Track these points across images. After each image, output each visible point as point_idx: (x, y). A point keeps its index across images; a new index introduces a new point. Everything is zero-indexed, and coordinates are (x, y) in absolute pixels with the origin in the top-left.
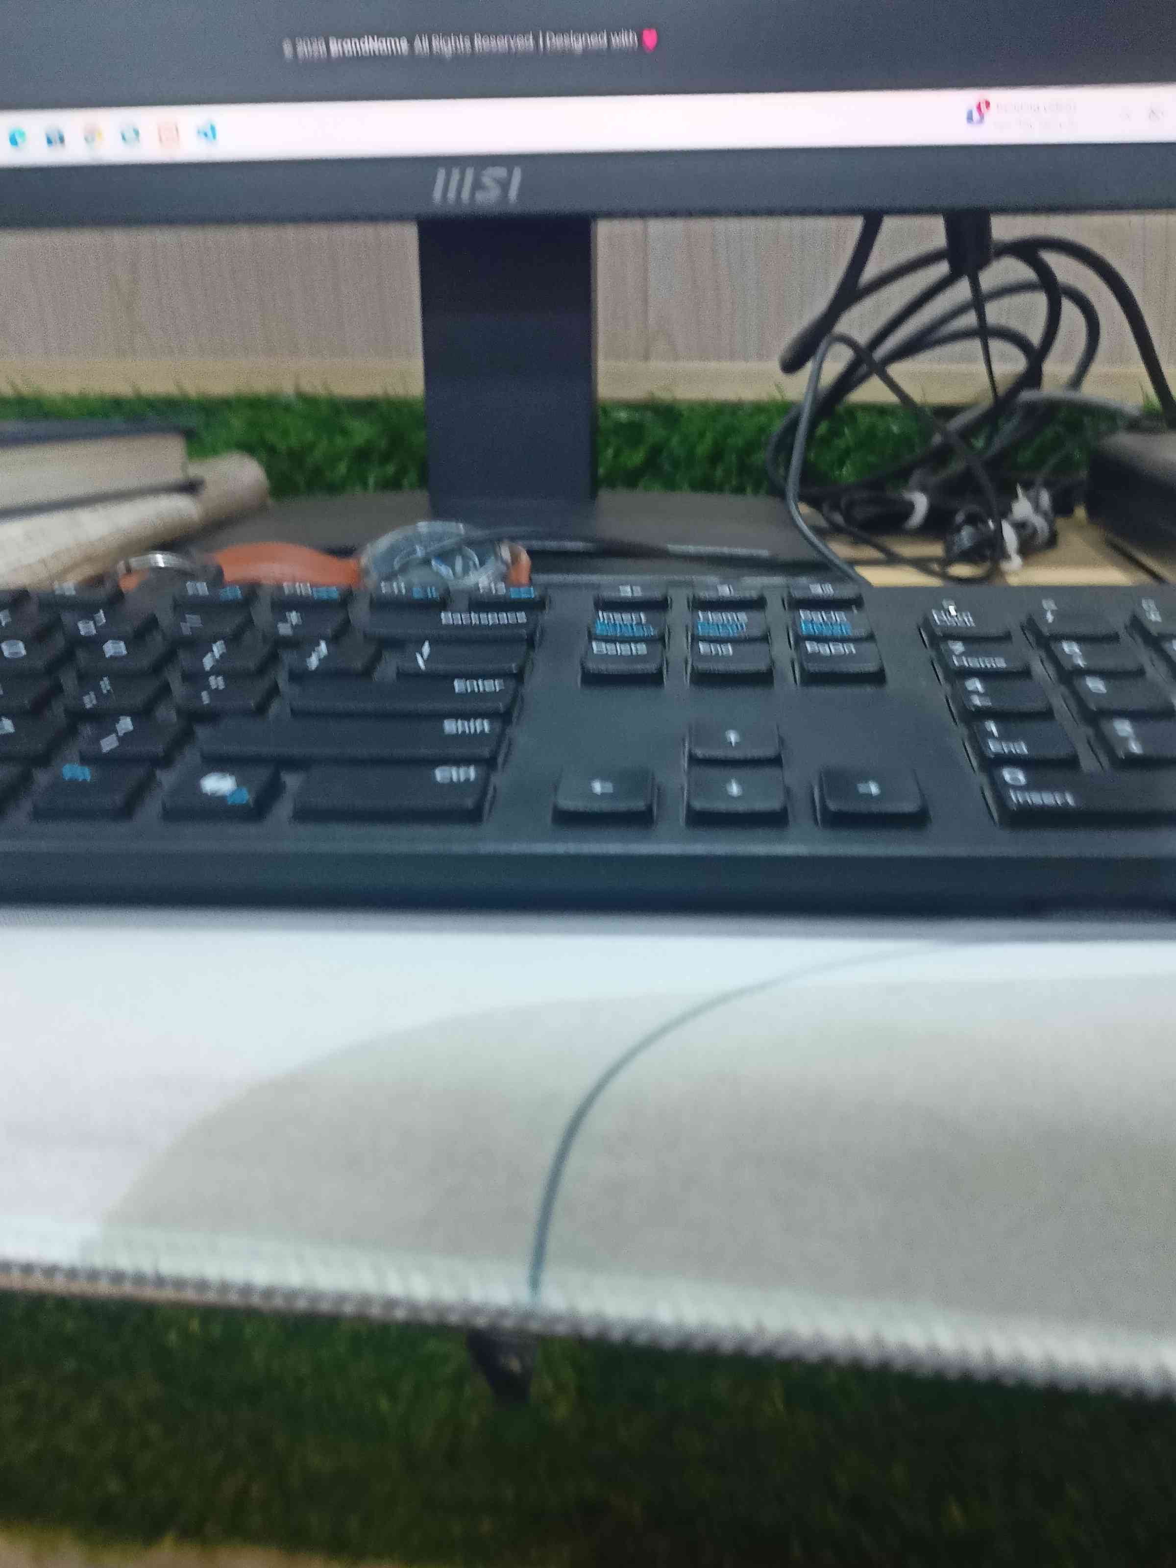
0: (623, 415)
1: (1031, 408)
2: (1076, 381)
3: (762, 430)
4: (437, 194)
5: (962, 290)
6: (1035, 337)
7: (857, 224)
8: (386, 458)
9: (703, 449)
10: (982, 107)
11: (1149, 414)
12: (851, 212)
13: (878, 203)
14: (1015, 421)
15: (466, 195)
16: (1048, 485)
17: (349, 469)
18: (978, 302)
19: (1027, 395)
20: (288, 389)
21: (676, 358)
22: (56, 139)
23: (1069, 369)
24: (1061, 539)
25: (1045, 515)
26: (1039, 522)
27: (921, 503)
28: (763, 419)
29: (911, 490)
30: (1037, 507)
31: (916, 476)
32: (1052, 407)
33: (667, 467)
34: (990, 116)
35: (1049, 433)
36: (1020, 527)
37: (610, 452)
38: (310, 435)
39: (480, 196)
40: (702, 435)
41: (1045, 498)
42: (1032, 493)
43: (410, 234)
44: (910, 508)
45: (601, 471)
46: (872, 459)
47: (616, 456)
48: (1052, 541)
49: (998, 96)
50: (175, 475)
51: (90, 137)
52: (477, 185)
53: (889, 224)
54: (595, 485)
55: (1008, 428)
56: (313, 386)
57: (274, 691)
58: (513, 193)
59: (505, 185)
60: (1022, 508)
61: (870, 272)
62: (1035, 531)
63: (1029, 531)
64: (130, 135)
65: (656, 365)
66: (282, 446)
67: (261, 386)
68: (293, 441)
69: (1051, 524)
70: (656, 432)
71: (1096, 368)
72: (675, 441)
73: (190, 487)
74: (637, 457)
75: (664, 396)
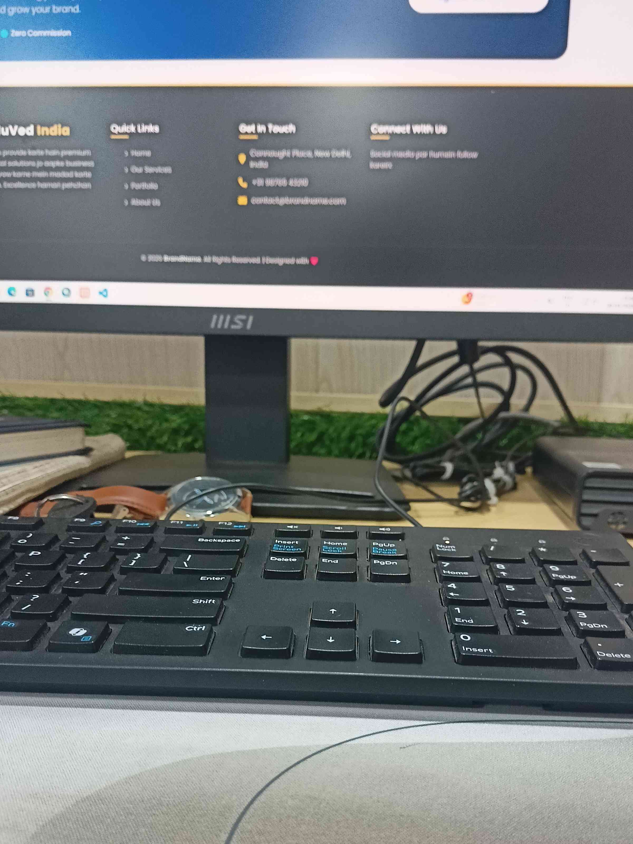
0: (306, 418)
1: (505, 420)
2: (527, 408)
3: (374, 426)
4: (213, 325)
5: (465, 369)
6: (506, 386)
7: (412, 344)
8: (187, 434)
9: (345, 434)
10: (469, 296)
11: (563, 425)
12: (410, 339)
13: (421, 336)
14: (498, 426)
15: (226, 326)
16: (513, 458)
17: (169, 438)
18: (473, 373)
19: (503, 415)
20: (140, 399)
21: (331, 391)
22: (30, 292)
23: (523, 402)
24: (519, 487)
25: (511, 475)
26: (507, 478)
27: (449, 467)
28: (373, 422)
29: (445, 461)
30: (507, 471)
31: (449, 453)
32: (515, 421)
33: (327, 442)
34: (473, 300)
35: (515, 432)
36: (497, 482)
37: (299, 434)
38: (150, 422)
39: (233, 327)
40: (344, 428)
41: (511, 466)
42: (504, 463)
43: (200, 341)
44: (443, 470)
45: (293, 445)
46: (428, 442)
47: (302, 435)
48: (515, 487)
49: (478, 292)
50: (79, 446)
51: (47, 291)
52: (232, 322)
53: (428, 344)
54: (288, 453)
55: (494, 430)
56: (151, 399)
57: (112, 579)
58: (249, 326)
59: (245, 322)
60: (499, 472)
61: (421, 362)
62: (505, 484)
63: (501, 483)
64: (66, 292)
65: (321, 394)
66: (136, 427)
67: (126, 398)
68: (141, 425)
69: (514, 479)
70: (322, 426)
71: (536, 402)
72: (331, 430)
73: (85, 452)
74: (312, 437)
75: (327, 409)
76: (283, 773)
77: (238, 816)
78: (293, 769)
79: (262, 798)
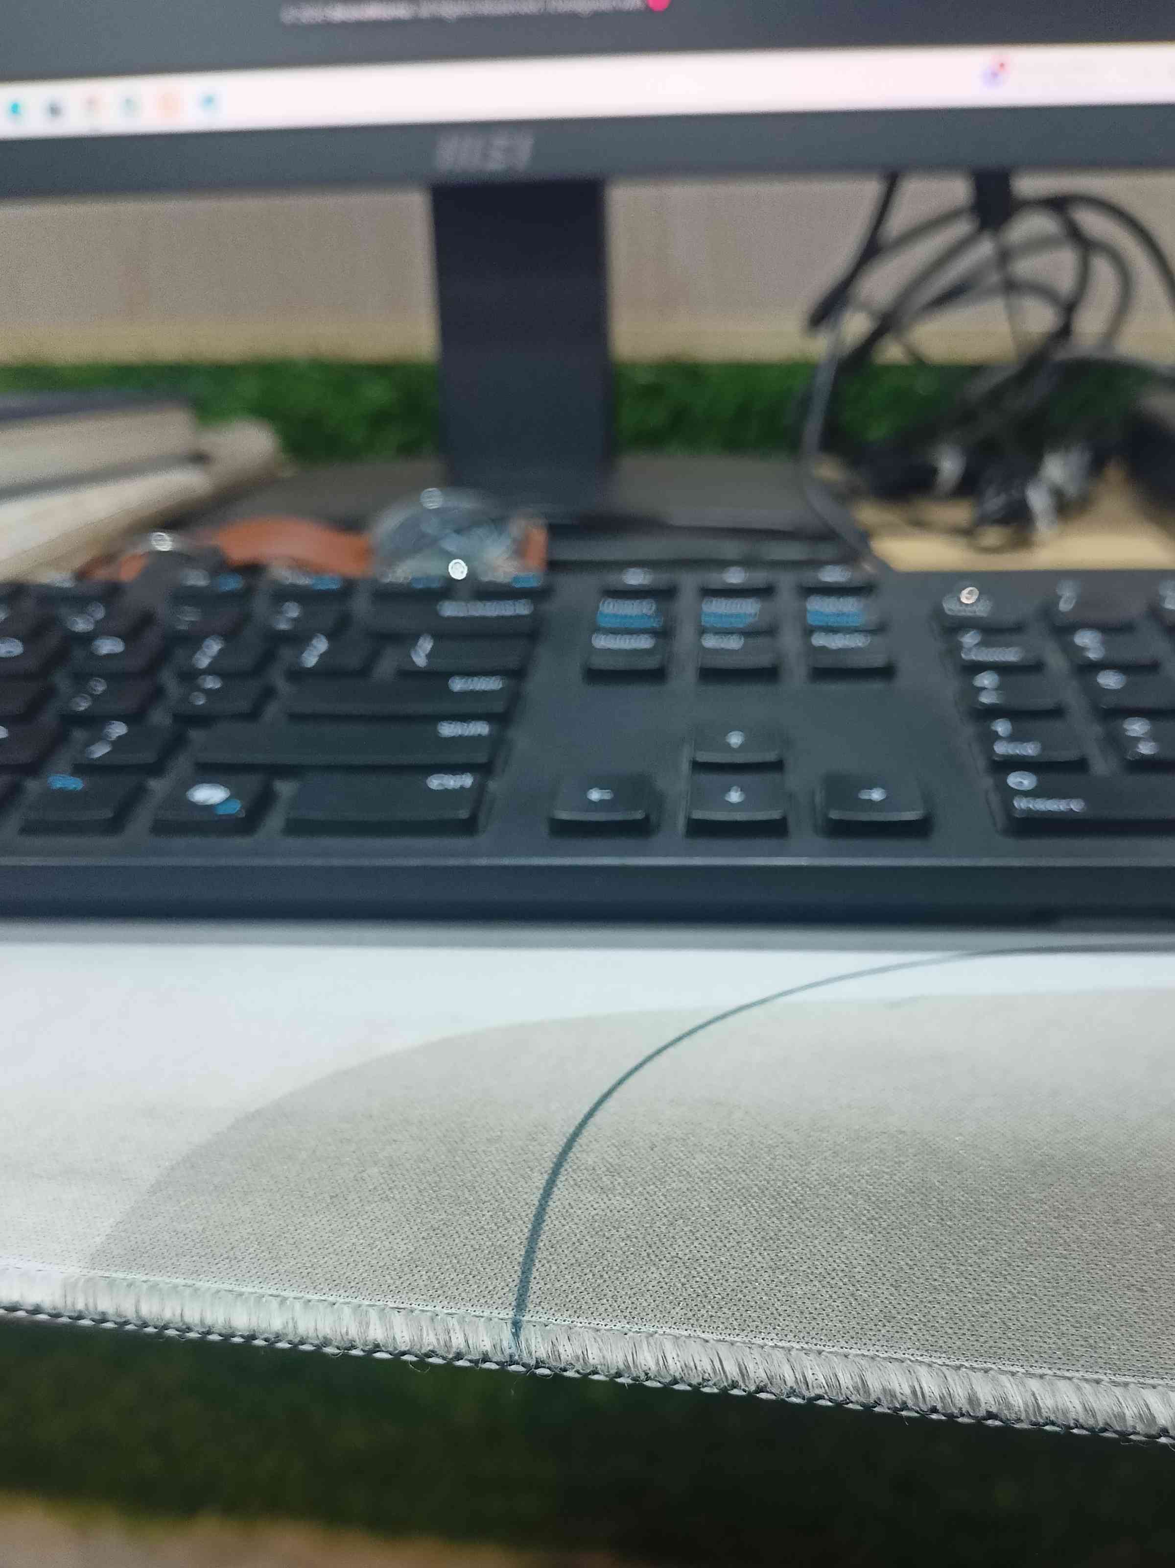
1: (1063, 368)
6: (1066, 287)
10: (1000, 69)
13: (896, 161)
17: (365, 434)
18: (1004, 257)
19: (1059, 354)
22: (56, 110)
24: (1095, 503)
26: (1072, 485)
27: (951, 464)
30: (1070, 470)
34: (1006, 77)
36: (1052, 491)
45: (623, 430)
48: (1083, 504)
49: (1018, 56)
50: (184, 446)
51: (90, 106)
58: (522, 158)
60: (1054, 470)
61: (894, 227)
66: (299, 411)
69: (1084, 486)
73: (199, 459)
74: (660, 416)
76: (650, 1058)
77: (565, 1140)
78: (671, 1051)
79: (611, 1104)
